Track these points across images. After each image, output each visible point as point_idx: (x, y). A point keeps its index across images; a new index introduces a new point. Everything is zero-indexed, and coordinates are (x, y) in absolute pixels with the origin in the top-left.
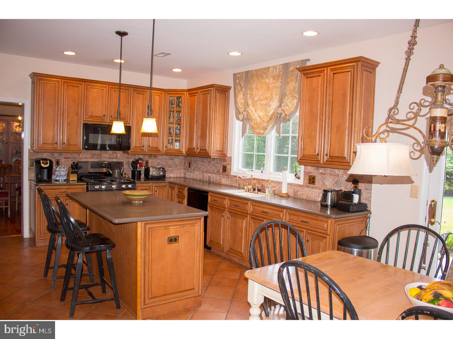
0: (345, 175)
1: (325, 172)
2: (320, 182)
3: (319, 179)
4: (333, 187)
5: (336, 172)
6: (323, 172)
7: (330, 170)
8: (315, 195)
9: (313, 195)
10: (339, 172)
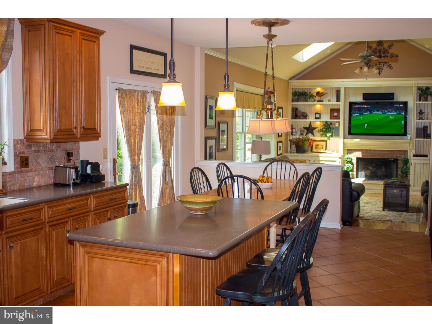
0: (58, 149)
1: (38, 149)
2: (34, 163)
3: (32, 159)
4: (47, 165)
5: (50, 146)
6: (36, 149)
7: (43, 146)
8: (29, 181)
9: (28, 181)
10: (52, 147)
